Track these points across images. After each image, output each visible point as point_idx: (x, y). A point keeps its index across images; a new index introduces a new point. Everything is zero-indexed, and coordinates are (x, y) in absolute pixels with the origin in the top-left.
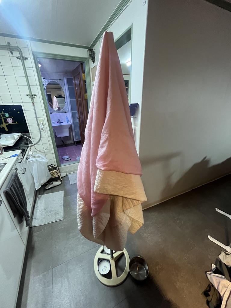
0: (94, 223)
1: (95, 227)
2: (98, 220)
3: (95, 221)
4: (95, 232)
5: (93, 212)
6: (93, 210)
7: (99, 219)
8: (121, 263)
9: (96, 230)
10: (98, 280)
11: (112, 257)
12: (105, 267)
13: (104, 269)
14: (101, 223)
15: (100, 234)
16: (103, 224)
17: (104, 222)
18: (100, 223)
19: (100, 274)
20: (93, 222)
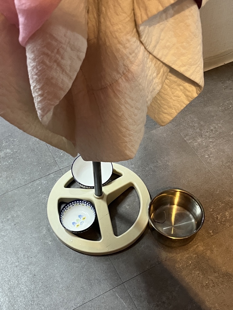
0: (34, 67)
1: (38, 81)
2: (44, 54)
3: (34, 60)
4: (40, 95)
5: (25, 25)
6: (23, 15)
7: (50, 53)
8: (125, 207)
9: (41, 89)
10: (62, 245)
11: (100, 194)
12: (80, 216)
13: (77, 220)
14: (59, 65)
15: (58, 102)
16: (63, 70)
17: (66, 62)
18: (55, 66)
19: (67, 230)
20: (31, 64)
